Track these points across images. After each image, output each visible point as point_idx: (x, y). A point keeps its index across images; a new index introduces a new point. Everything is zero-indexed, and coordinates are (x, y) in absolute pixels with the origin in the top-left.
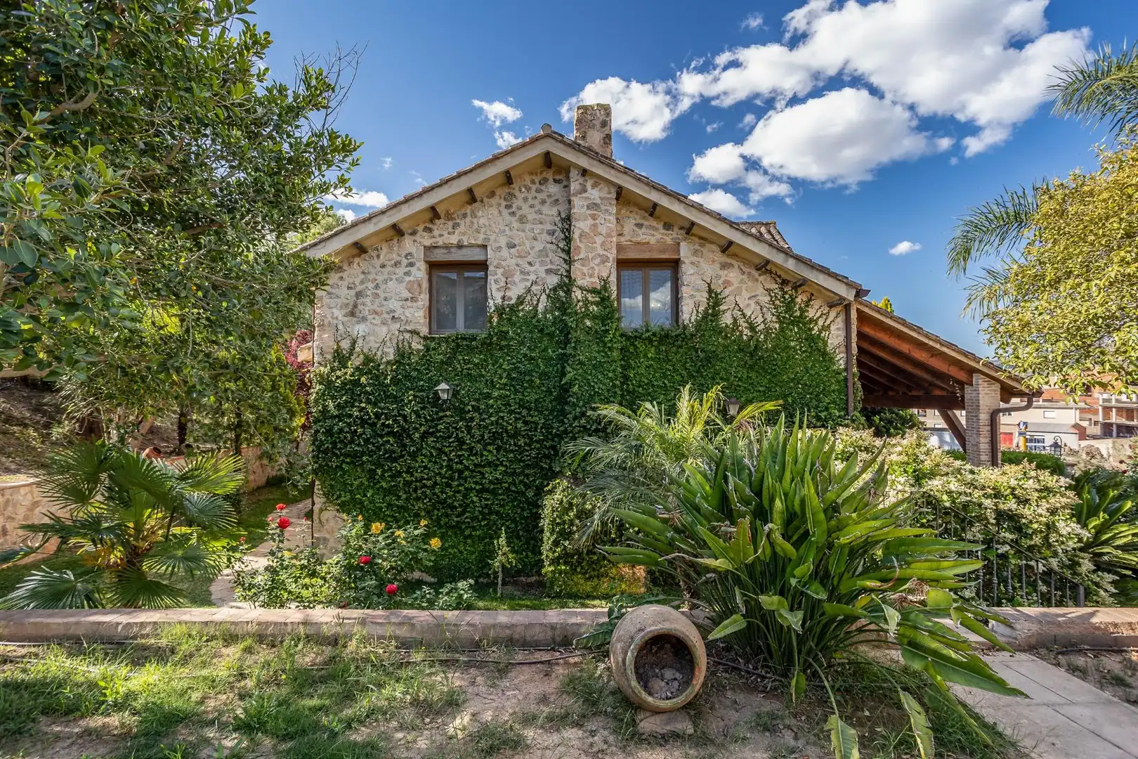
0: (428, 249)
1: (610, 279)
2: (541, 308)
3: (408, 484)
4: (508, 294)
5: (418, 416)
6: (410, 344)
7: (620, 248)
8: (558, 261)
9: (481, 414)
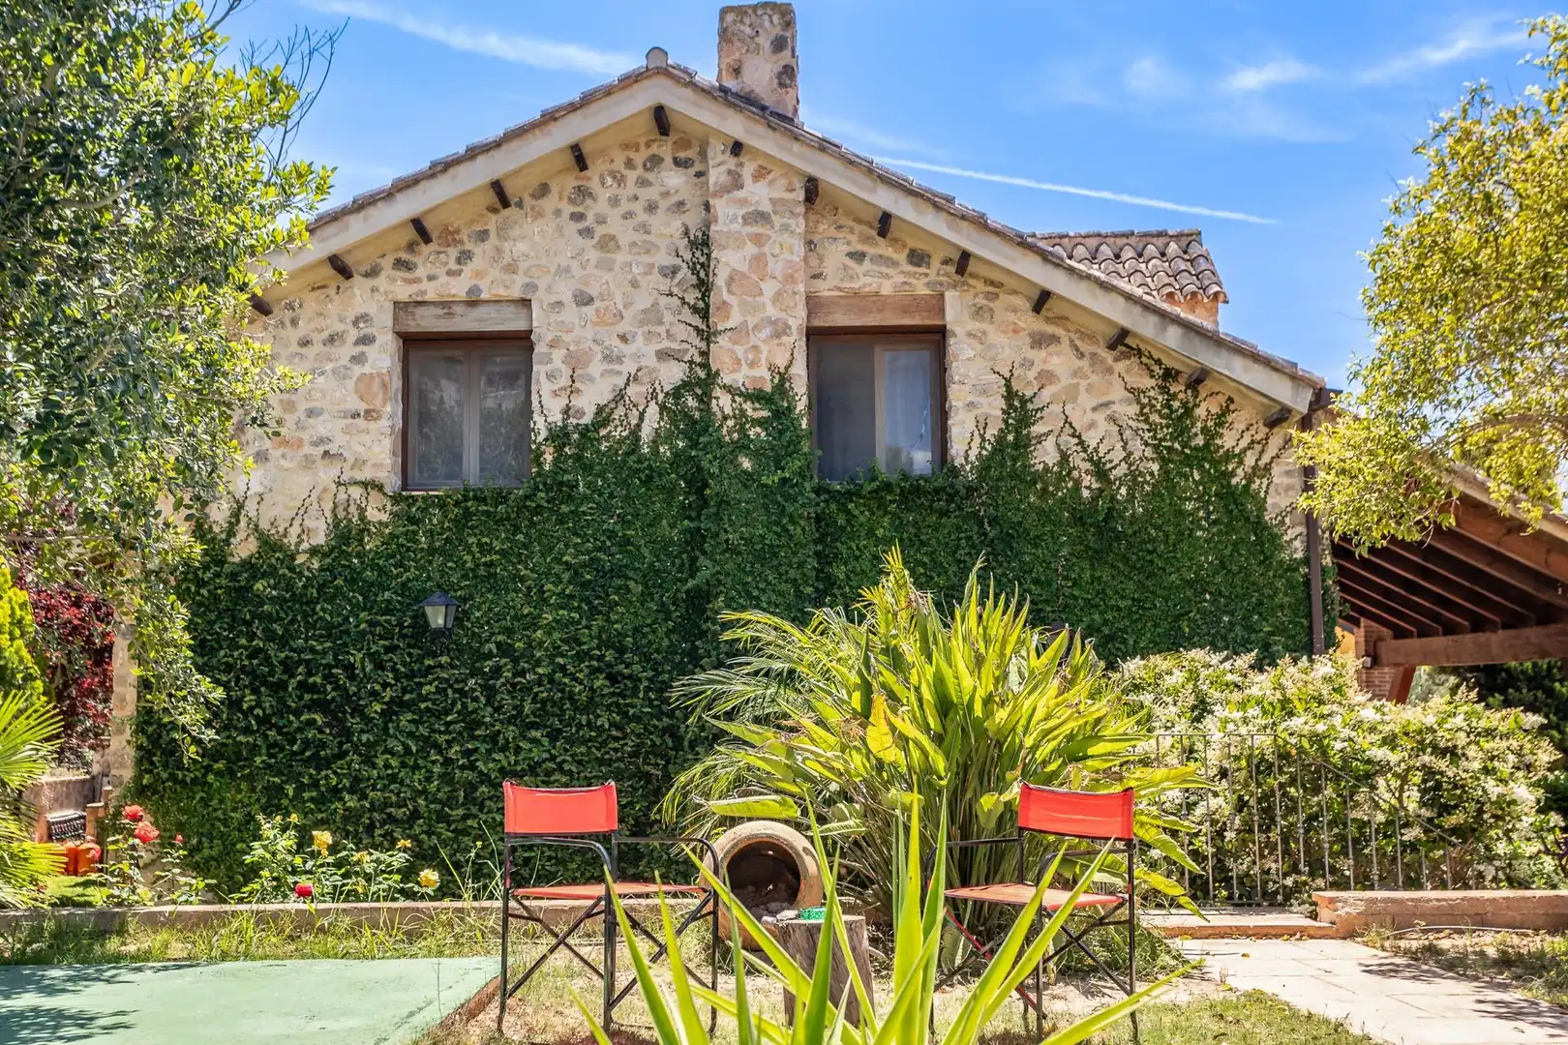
0: (400, 307)
1: (793, 371)
2: (646, 433)
4: (578, 402)
5: (379, 666)
6: (362, 511)
7: (813, 303)
8: (682, 332)
9: (515, 661)
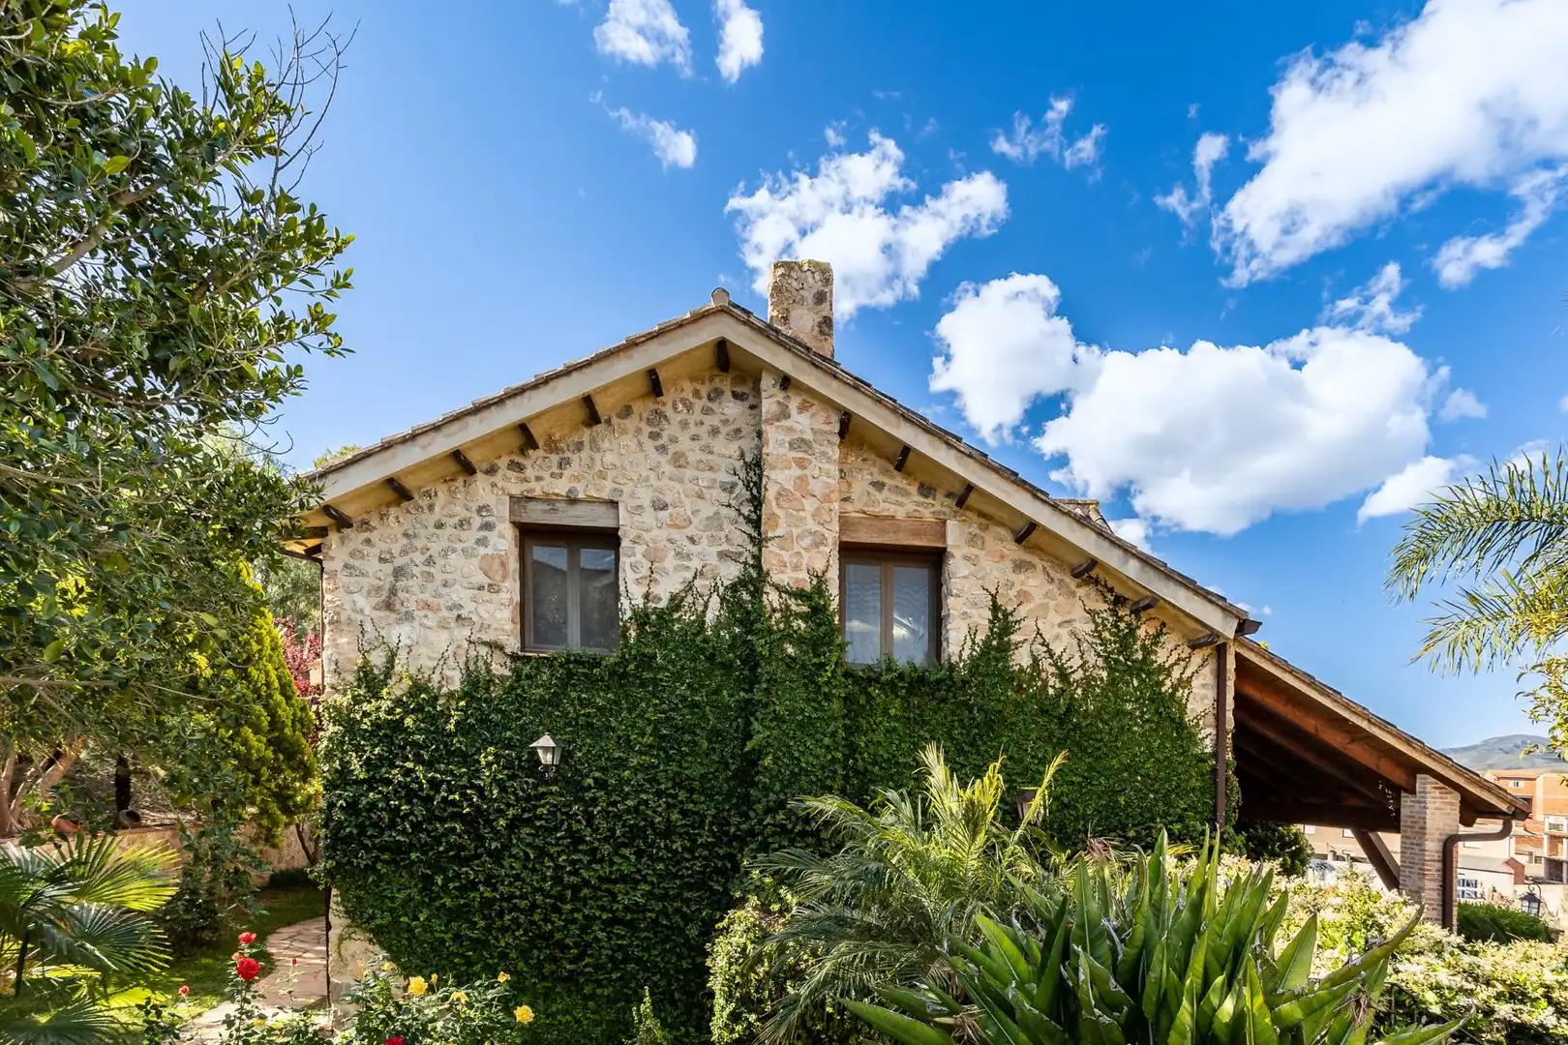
0: (519, 501)
1: (828, 575)
2: (710, 618)
3: (487, 903)
4: (655, 590)
5: (503, 789)
6: (487, 665)
7: (845, 522)
8: (740, 538)
9: (609, 794)
